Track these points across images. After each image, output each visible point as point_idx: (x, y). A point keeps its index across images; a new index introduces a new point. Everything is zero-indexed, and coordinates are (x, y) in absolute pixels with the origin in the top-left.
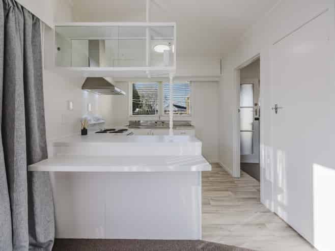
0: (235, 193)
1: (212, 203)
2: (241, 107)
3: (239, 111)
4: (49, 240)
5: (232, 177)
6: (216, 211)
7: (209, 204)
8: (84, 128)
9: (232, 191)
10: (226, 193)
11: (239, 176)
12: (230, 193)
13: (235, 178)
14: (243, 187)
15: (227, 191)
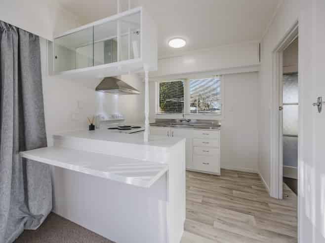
0: (260, 219)
1: (217, 224)
2: (284, 104)
3: (281, 108)
4: (40, 214)
5: (269, 197)
6: (216, 237)
7: (212, 225)
8: (92, 124)
9: (255, 217)
10: (245, 217)
11: (281, 197)
12: (251, 218)
13: (273, 198)
14: (278, 214)
15: (249, 213)
